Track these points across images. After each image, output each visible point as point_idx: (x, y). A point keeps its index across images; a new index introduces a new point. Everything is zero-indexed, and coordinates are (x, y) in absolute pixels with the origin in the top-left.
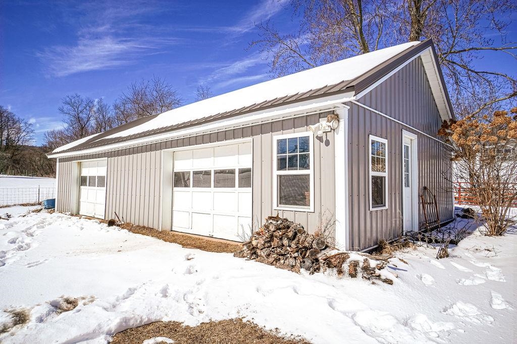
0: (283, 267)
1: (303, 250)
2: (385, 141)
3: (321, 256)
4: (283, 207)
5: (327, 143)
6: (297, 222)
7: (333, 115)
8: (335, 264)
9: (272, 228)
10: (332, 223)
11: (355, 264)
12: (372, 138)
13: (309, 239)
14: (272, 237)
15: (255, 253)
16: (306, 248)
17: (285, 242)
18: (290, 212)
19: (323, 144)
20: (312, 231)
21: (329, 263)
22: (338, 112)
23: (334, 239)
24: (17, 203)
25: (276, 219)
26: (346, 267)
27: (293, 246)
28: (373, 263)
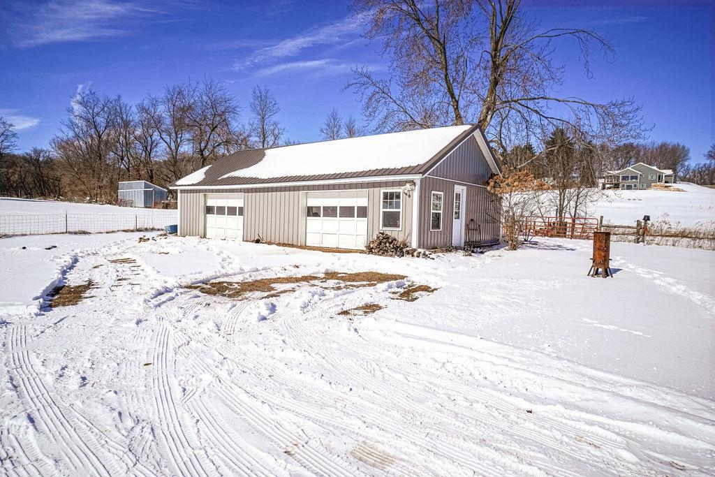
0: (386, 256)
1: (396, 248)
2: (442, 193)
3: (404, 250)
4: (385, 229)
5: (409, 196)
6: (393, 236)
7: (413, 183)
8: (411, 253)
9: (381, 238)
10: (410, 234)
11: (420, 253)
12: (433, 192)
13: (399, 243)
14: (380, 243)
15: (371, 251)
16: (398, 247)
17: (388, 245)
18: (389, 231)
19: (407, 197)
20: (400, 240)
21: (408, 253)
22: (415, 181)
23: (411, 243)
24: (119, 229)
25: (383, 234)
26: (415, 254)
27: (391, 246)
28: (427, 253)
